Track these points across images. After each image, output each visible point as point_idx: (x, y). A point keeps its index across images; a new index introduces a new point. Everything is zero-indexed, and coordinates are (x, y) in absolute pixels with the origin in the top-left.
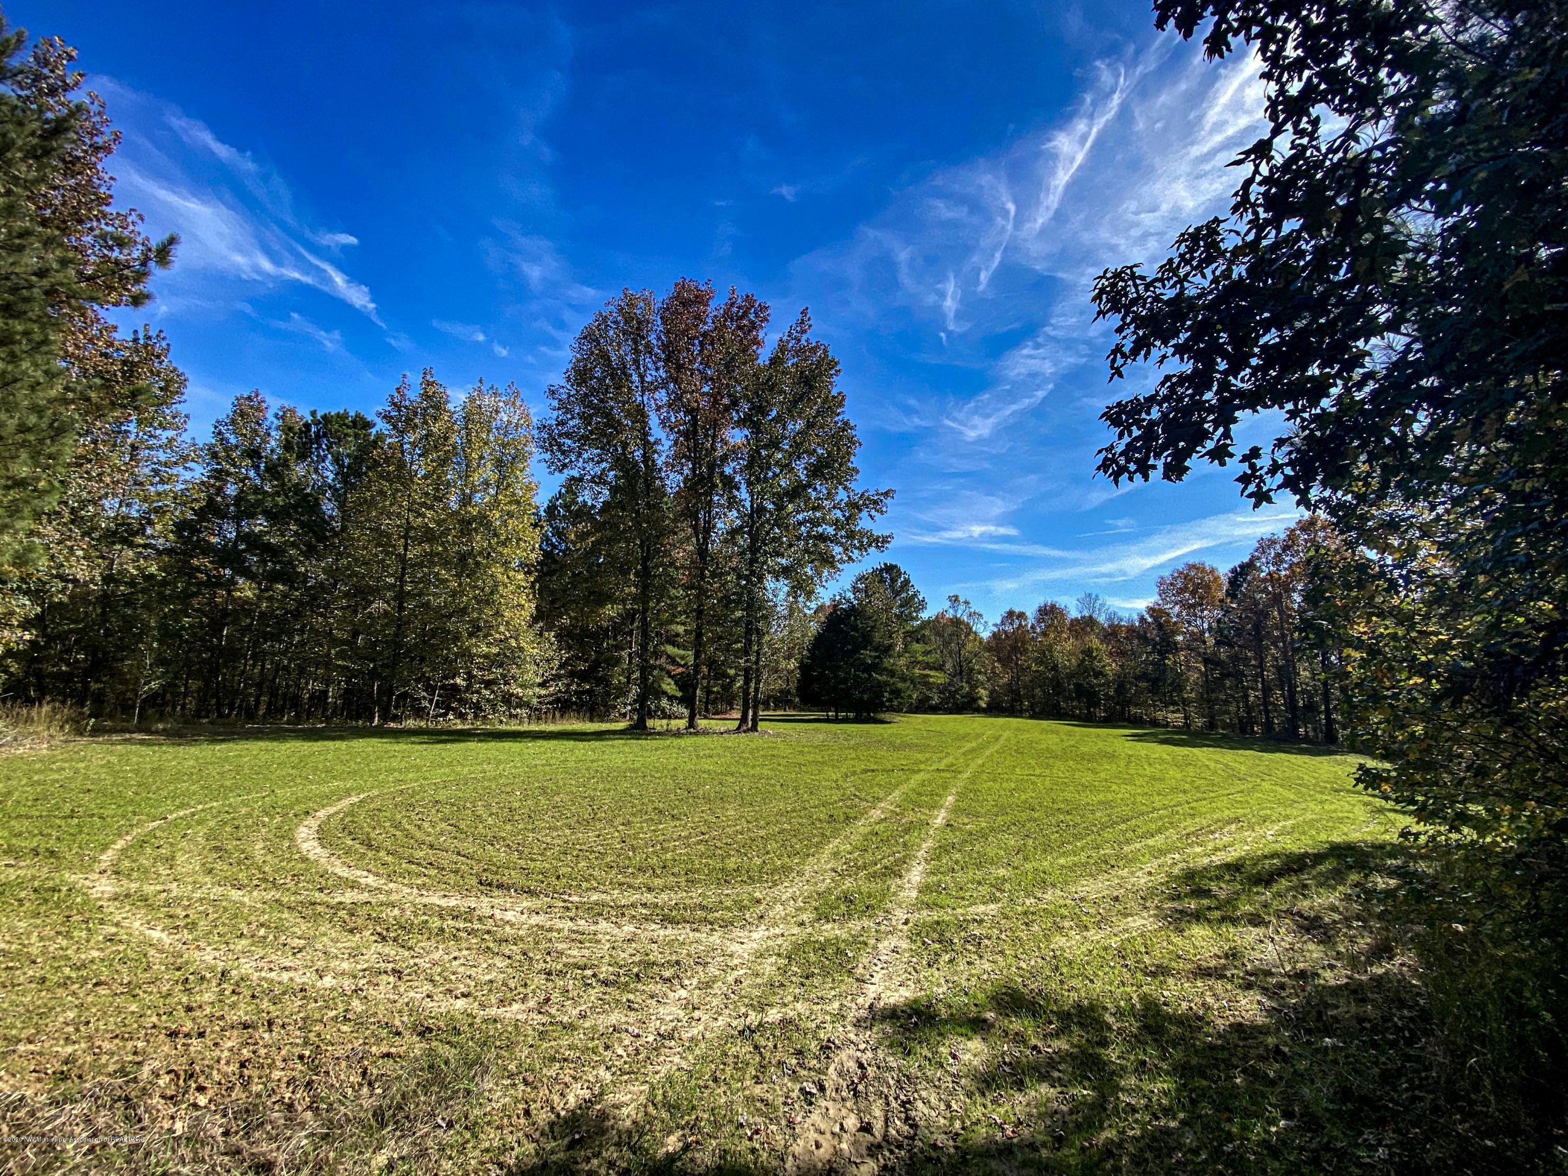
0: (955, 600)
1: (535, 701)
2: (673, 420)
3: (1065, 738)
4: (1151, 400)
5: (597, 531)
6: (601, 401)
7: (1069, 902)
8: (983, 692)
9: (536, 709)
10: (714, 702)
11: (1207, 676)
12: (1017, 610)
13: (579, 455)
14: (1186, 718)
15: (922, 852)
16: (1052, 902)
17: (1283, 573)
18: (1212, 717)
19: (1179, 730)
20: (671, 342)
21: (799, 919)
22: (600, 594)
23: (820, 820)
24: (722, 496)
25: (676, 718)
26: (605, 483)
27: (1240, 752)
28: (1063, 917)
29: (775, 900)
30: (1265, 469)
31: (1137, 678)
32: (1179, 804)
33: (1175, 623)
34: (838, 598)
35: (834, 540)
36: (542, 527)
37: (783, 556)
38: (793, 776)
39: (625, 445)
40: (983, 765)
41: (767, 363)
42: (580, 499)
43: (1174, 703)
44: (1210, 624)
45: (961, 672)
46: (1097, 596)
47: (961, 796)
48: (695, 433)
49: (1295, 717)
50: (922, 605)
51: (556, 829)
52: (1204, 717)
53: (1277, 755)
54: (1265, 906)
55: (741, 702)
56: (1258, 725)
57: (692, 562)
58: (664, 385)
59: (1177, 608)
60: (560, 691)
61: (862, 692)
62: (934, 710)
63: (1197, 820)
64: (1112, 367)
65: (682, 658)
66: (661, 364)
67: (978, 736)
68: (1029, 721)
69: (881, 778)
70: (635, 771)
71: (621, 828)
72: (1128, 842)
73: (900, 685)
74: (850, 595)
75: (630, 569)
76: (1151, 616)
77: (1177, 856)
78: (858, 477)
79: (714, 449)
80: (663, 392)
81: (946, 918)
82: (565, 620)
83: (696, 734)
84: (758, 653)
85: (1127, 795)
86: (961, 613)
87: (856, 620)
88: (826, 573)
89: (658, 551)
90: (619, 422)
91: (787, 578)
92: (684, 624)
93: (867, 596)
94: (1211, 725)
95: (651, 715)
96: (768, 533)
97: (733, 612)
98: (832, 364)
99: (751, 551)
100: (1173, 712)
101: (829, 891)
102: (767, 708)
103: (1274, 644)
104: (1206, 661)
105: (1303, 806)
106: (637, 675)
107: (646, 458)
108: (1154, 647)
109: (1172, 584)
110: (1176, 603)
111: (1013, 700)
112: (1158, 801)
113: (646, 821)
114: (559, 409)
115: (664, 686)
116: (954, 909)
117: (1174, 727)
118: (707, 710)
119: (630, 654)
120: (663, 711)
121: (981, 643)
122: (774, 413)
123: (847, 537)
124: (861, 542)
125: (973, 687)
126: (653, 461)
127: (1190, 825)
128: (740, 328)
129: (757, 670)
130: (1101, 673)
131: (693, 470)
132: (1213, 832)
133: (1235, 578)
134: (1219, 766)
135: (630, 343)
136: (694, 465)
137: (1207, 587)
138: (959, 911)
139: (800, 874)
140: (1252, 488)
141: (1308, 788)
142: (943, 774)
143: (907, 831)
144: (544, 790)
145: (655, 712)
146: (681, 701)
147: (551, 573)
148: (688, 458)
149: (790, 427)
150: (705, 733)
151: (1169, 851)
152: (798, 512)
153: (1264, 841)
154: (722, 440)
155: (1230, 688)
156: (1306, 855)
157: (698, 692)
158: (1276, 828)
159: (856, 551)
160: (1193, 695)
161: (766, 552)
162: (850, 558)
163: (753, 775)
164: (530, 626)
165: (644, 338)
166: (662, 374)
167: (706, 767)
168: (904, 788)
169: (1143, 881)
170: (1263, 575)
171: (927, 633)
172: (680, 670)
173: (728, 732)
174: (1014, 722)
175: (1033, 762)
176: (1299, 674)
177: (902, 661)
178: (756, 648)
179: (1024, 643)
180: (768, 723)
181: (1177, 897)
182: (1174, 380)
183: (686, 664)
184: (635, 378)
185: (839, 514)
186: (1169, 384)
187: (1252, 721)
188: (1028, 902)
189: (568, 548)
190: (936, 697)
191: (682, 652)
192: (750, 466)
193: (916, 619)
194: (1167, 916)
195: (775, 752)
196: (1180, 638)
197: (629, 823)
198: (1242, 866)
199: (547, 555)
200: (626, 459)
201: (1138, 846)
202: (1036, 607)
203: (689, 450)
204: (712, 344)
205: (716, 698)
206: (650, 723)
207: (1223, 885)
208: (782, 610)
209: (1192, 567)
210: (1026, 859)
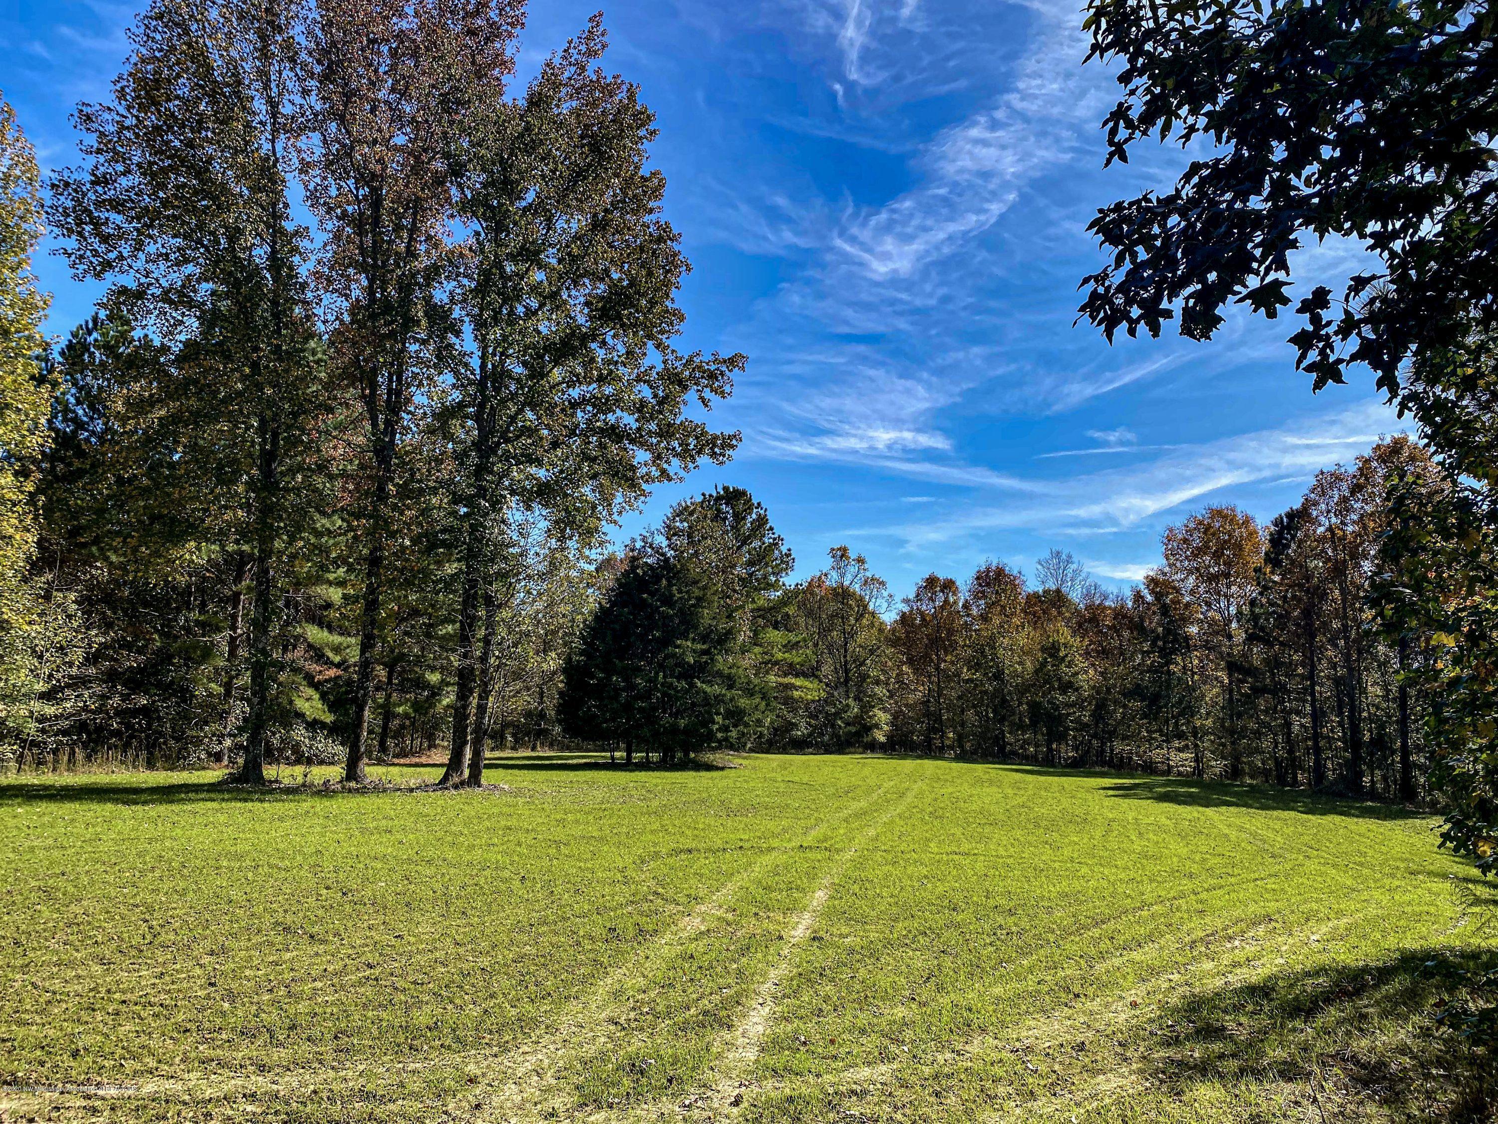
0: (841, 554)
1: (32, 727)
2: (333, 192)
3: (1010, 791)
4: (1169, 203)
5: (170, 397)
6: (190, 144)
7: (1005, 1055)
8: (882, 717)
9: (34, 744)
10: (398, 734)
11: (1231, 692)
12: (942, 575)
13: (139, 246)
14: (1197, 760)
15: (769, 985)
16: (979, 1057)
17: (1350, 528)
18: (1237, 758)
19: (1187, 780)
20: (334, 44)
21: (547, 1107)
22: (173, 520)
23: (592, 938)
24: (424, 342)
25: (322, 762)
26: (191, 304)
27: (1275, 813)
28: (996, 1080)
29: (505, 1077)
30: (1333, 328)
31: (1129, 694)
32: (1182, 895)
33: (1187, 605)
34: (639, 544)
35: (638, 439)
36: (55, 384)
37: (539, 463)
38: (546, 863)
39: (234, 234)
40: (876, 838)
41: (522, 103)
42: (137, 334)
43: (1181, 736)
44: (1239, 607)
45: (847, 680)
46: (1069, 556)
47: (837, 890)
48: (376, 221)
49: (1357, 758)
50: (787, 561)
51: (71, 964)
52: (1224, 758)
53: (1330, 818)
54: (1305, 1050)
55: (450, 735)
56: (1304, 771)
57: (362, 466)
58: (317, 123)
59: (1191, 580)
60: (85, 709)
61: (675, 715)
62: (799, 746)
63: (1208, 920)
64: (1111, 143)
65: (337, 649)
66: (314, 83)
67: (870, 791)
68: (954, 765)
69: (702, 863)
70: (240, 857)
71: (206, 960)
72: (1102, 956)
73: (743, 702)
74: (661, 541)
75: (237, 473)
76: (1152, 592)
77: (1176, 977)
78: (682, 327)
79: (411, 254)
80: (316, 137)
81: (805, 1091)
82: (100, 572)
83: (363, 791)
84: (487, 642)
85: (1105, 883)
86: (852, 580)
87: (670, 585)
88: (619, 498)
89: (293, 442)
90: (224, 188)
91: (546, 506)
92: (341, 583)
93: (691, 543)
94: (1235, 772)
95: (273, 756)
96: (513, 419)
97: (439, 563)
98: (642, 119)
99: (479, 450)
100: (1179, 750)
101: (603, 1056)
102: (500, 745)
103: (1333, 642)
104: (1232, 667)
105: (1365, 895)
106: (246, 679)
107: (276, 262)
108: (1154, 644)
109: (1185, 541)
110: (1190, 572)
111: (932, 730)
112: (1149, 891)
113: (258, 946)
114: (99, 151)
115: (301, 704)
116: (818, 1075)
117: (1180, 774)
118: (383, 748)
119: (232, 641)
120: (296, 749)
121: (881, 631)
122: (530, 196)
123: (660, 434)
124: (684, 444)
125: (866, 708)
126: (291, 268)
127: (1197, 928)
128: (472, 33)
129: (484, 672)
130: (1070, 685)
131: (371, 291)
132: (1230, 939)
133: (1280, 533)
134: (1243, 836)
135: (251, 36)
136: (371, 281)
137: (1238, 547)
138: (828, 1078)
139: (551, 1029)
140: (1313, 356)
141: (1372, 867)
142: (809, 855)
143: (745, 950)
144: (48, 893)
145: (281, 750)
146: (333, 730)
147: (72, 477)
148: (362, 268)
149: (560, 224)
150: (379, 789)
151: (1164, 969)
152: (571, 384)
153: (1306, 950)
154: (429, 238)
155: (1266, 712)
156: (1365, 970)
157: (366, 713)
158: (1324, 929)
159: (675, 462)
160: (1209, 722)
161: (507, 456)
162: (663, 472)
163: (470, 864)
164: (25, 580)
165: (279, 29)
166: (314, 101)
167: (381, 849)
168: (742, 879)
169: (1122, 1017)
170: (1321, 530)
171: (791, 610)
172: (332, 673)
173: (424, 787)
174: (929, 766)
175: (958, 831)
176: (1364, 691)
177: (747, 661)
178: (482, 633)
179: (951, 632)
180: (501, 772)
181: (1174, 1041)
182: (1205, 172)
183: (344, 661)
184: (259, 105)
185: (646, 392)
186: (1196, 180)
187: (1294, 764)
188: (940, 1058)
189: (108, 429)
190: (803, 724)
191: (337, 639)
192: (481, 290)
193: (774, 586)
194: (1157, 1071)
195: (512, 822)
196: (1193, 630)
197: (224, 950)
198: (1273, 989)
199: (64, 441)
200: (236, 260)
201: (1117, 962)
202: (972, 573)
203: (362, 253)
204: (415, 55)
205: (403, 726)
206: (270, 772)
207: (1243, 1020)
208: (535, 562)
209: (1218, 513)
210: (940, 988)
